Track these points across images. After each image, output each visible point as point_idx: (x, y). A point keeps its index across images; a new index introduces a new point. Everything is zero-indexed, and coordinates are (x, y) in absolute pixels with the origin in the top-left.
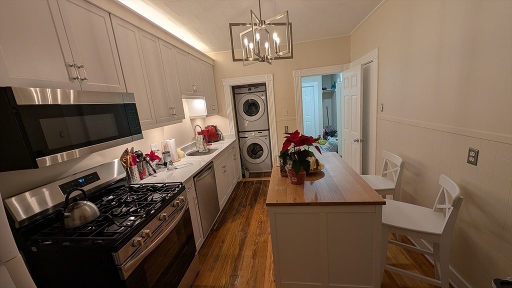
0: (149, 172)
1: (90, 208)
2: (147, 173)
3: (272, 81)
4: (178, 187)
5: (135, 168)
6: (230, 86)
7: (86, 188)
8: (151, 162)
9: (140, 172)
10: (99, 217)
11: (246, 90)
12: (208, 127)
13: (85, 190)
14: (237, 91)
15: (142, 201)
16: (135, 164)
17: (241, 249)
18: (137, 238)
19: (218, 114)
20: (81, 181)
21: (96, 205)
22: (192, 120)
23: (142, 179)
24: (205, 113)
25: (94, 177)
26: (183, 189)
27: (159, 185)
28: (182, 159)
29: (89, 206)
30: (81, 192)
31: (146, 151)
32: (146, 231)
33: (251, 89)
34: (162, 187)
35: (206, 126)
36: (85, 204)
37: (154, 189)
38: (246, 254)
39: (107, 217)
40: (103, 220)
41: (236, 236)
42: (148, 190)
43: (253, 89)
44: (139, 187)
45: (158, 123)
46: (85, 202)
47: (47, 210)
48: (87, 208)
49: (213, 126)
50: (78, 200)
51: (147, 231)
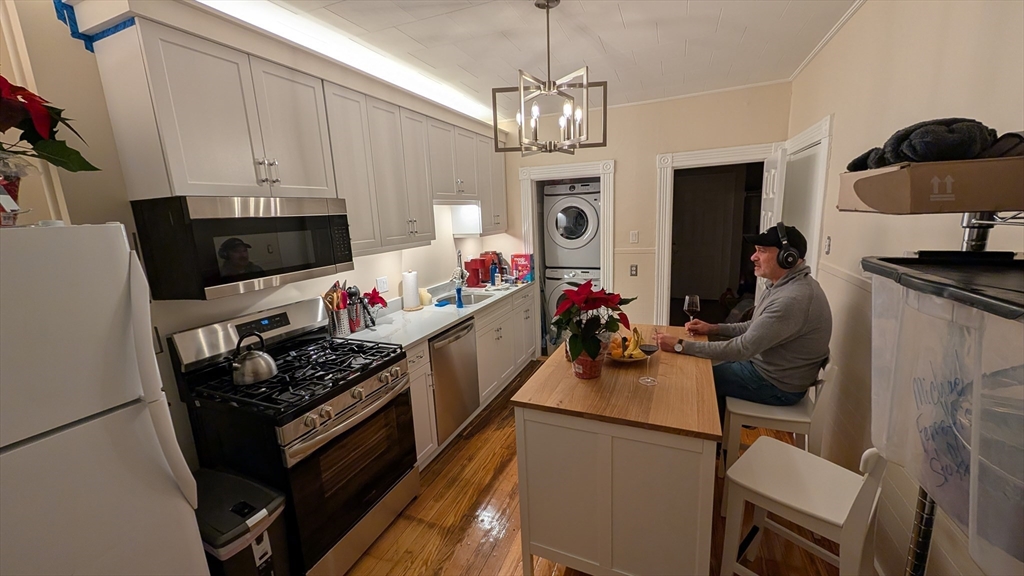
0: (366, 321)
1: (266, 363)
2: (362, 323)
3: (611, 175)
4: (394, 352)
5: (344, 314)
6: (532, 181)
7: (266, 335)
8: (369, 307)
9: (351, 321)
10: (276, 376)
11: (564, 189)
12: (487, 253)
13: (264, 338)
14: (548, 190)
15: (336, 364)
16: (345, 307)
17: (495, 478)
18: (312, 415)
19: (506, 232)
20: (263, 323)
21: (276, 360)
22: (458, 241)
23: (352, 331)
24: (479, 230)
25: (282, 319)
26: (403, 355)
27: (368, 344)
28: (425, 308)
29: (265, 359)
30: (258, 340)
31: (365, 289)
32: (326, 407)
33: (574, 187)
34: (372, 348)
35: (483, 252)
36: (260, 356)
37: (361, 349)
38: (500, 488)
39: (285, 380)
40: (278, 381)
41: (495, 454)
42: (352, 350)
43: (579, 188)
44: (341, 344)
45: (384, 244)
46: (261, 353)
47: (219, 355)
48: (262, 362)
49: (494, 253)
50: (252, 349)
51: (329, 408)
